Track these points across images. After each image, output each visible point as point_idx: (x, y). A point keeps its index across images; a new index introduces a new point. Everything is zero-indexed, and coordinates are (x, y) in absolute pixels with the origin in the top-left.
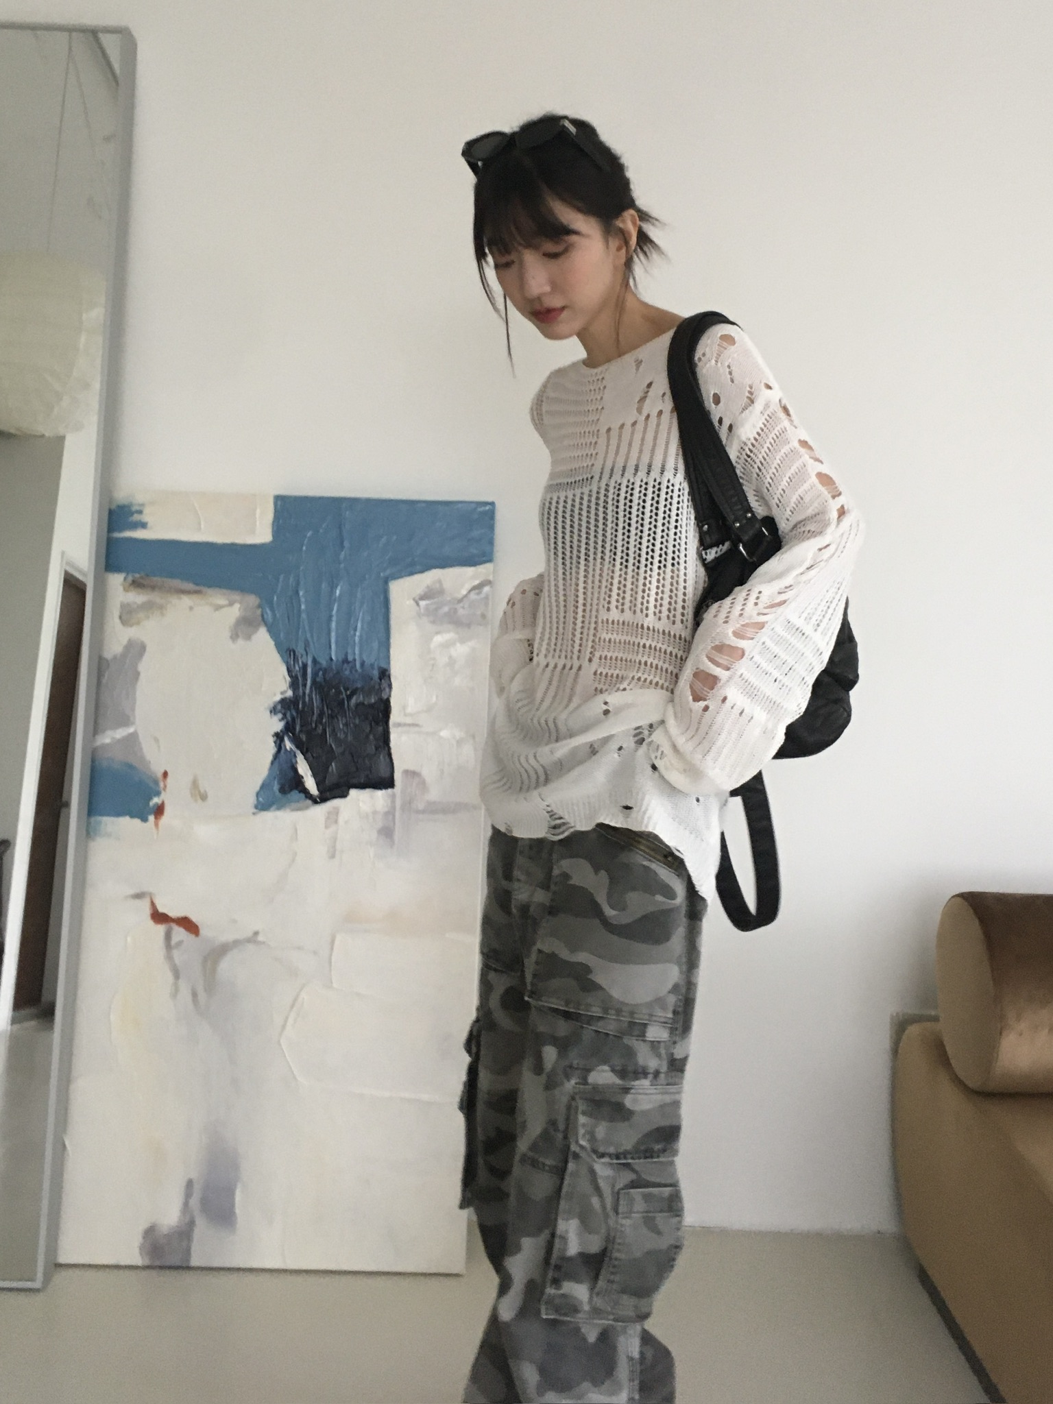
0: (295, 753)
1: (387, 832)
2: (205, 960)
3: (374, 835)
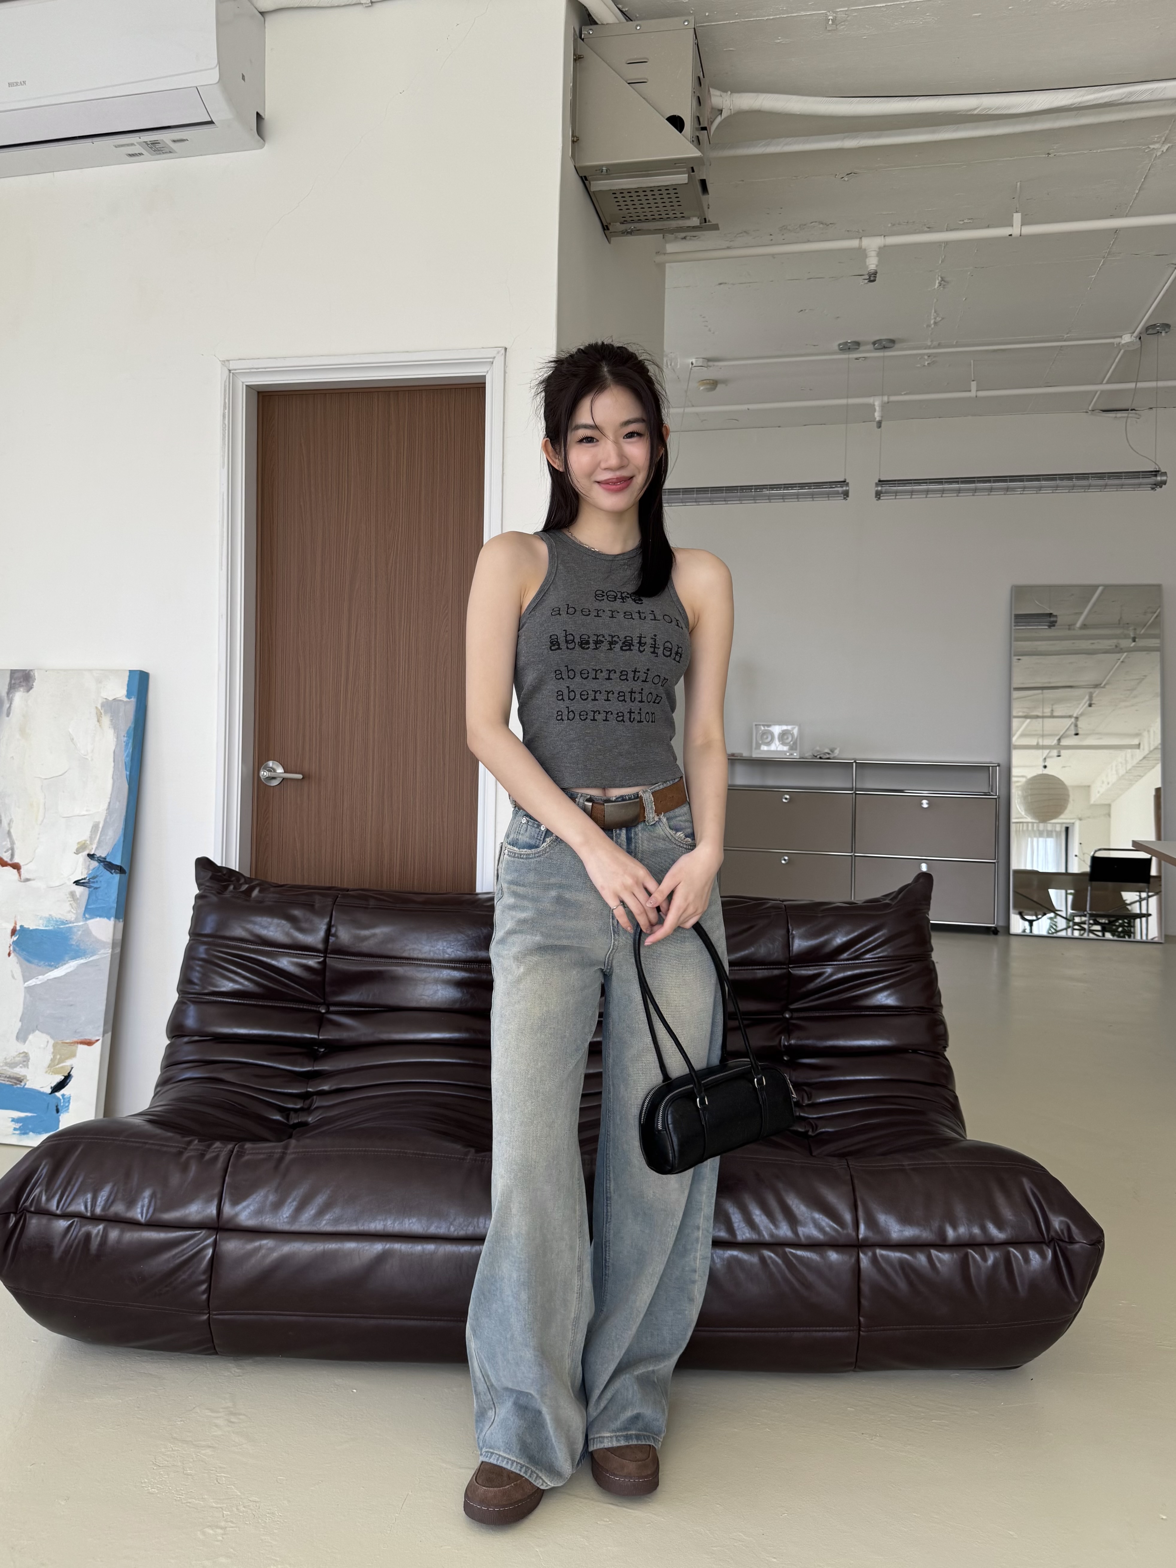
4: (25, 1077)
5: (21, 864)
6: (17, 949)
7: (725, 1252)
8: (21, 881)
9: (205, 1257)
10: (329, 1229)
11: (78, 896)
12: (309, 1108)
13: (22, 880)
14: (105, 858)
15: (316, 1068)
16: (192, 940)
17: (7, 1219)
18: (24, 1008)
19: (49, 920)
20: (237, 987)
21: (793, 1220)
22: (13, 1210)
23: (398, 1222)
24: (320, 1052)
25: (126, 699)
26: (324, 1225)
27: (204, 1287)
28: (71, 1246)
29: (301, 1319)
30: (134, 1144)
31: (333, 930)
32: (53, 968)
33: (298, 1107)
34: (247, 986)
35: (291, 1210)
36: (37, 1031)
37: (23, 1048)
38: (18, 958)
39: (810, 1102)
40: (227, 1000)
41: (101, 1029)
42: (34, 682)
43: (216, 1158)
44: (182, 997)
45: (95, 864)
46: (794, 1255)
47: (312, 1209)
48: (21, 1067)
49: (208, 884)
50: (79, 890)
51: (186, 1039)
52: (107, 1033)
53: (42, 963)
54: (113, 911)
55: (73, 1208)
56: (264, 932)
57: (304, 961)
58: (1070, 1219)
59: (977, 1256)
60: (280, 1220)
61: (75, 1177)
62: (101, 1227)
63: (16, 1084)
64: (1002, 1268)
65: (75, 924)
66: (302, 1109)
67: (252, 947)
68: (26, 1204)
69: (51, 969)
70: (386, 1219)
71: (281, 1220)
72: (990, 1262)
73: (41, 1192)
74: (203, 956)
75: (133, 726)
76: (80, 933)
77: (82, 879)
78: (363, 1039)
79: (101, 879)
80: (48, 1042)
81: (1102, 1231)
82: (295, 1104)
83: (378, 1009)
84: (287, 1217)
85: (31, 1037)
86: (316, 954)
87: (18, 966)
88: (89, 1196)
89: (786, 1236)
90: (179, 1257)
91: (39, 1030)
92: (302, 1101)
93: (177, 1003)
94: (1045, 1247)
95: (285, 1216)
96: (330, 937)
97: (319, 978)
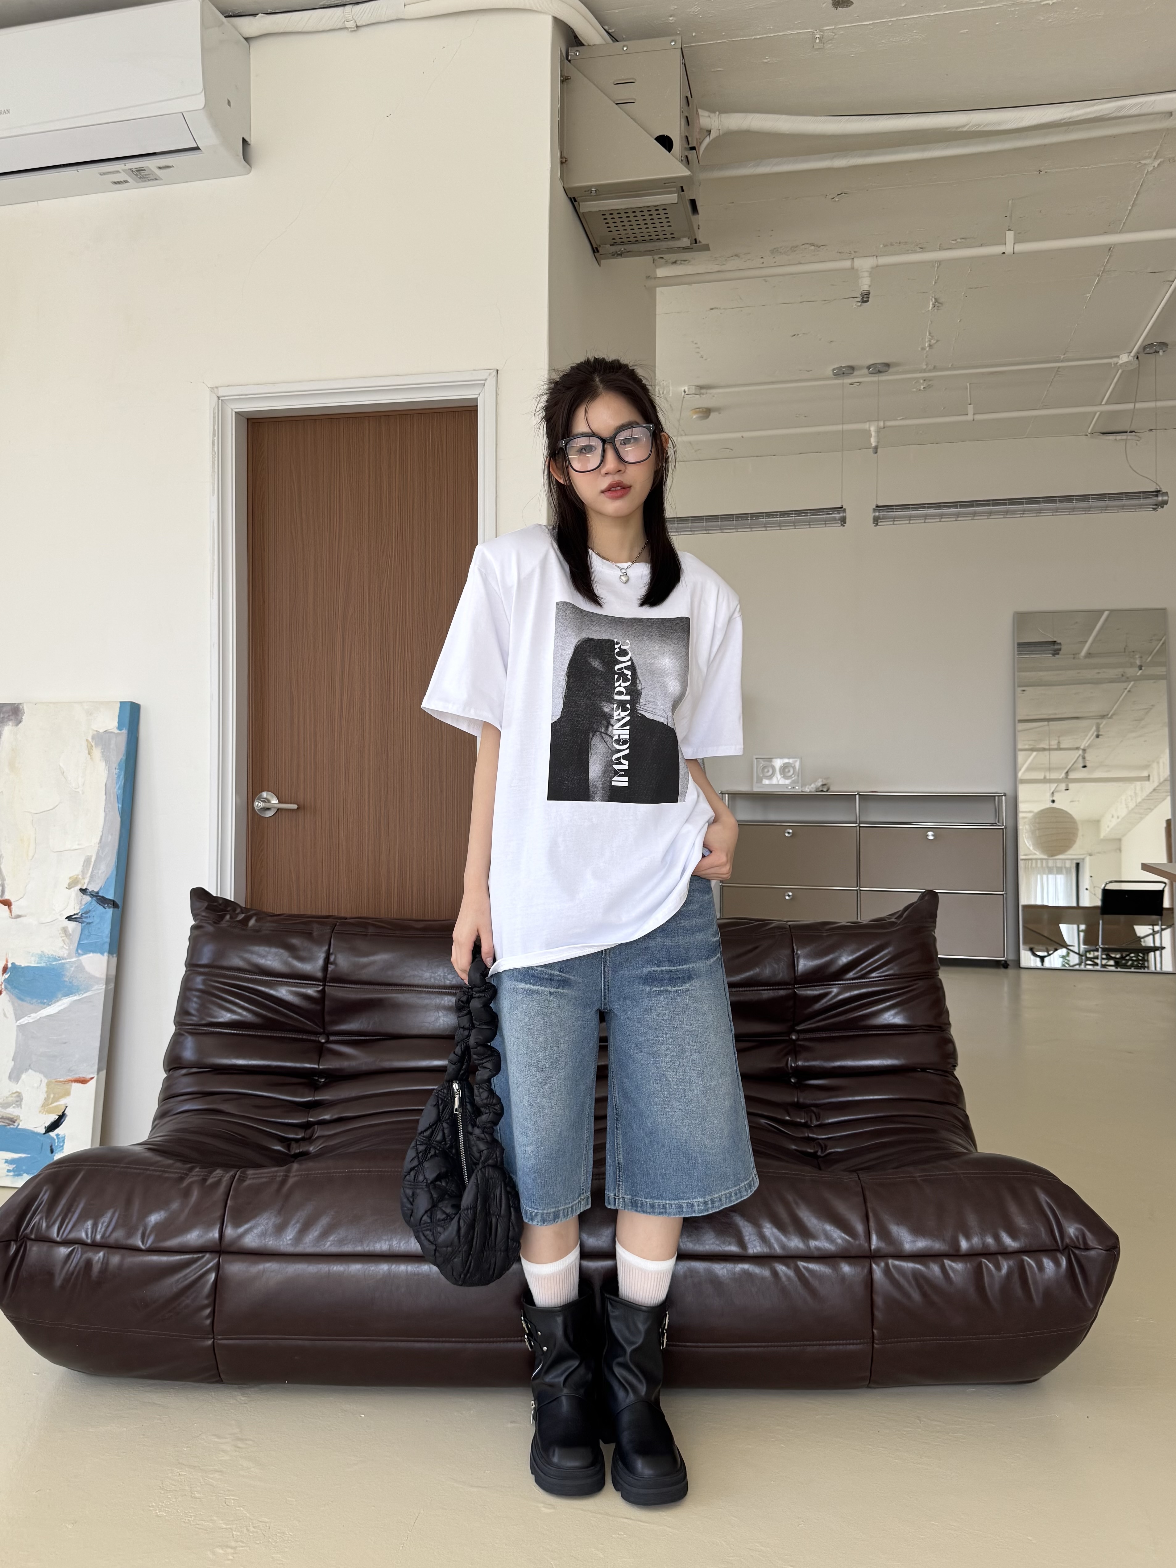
4: (18, 1117)
5: (12, 900)
6: (9, 987)
7: (736, 1266)
8: (12, 918)
9: (208, 1281)
10: (334, 1249)
11: (71, 932)
12: (310, 1138)
13: (13, 916)
14: (97, 893)
15: (316, 1098)
16: (189, 971)
17: (8, 1247)
18: (16, 1047)
19: (41, 956)
20: (235, 1017)
21: (805, 1233)
22: (14, 1238)
23: (403, 1242)
24: (321, 1082)
25: (117, 731)
26: (329, 1246)
27: (208, 1311)
28: (72, 1273)
29: (307, 1343)
30: (135, 1171)
31: (332, 958)
32: (45, 1006)
33: (300, 1137)
34: (245, 1016)
35: (294, 1232)
36: (30, 1070)
37: (16, 1087)
38: (9, 996)
39: (818, 1123)
40: (225, 1031)
41: (96, 1067)
42: (23, 715)
43: (218, 1183)
44: (179, 1029)
45: (87, 898)
46: (807, 1269)
47: (316, 1231)
48: (13, 1107)
49: (204, 914)
50: (72, 925)
51: (184, 1071)
52: (102, 1070)
53: (34, 1000)
54: (107, 947)
55: (72, 1236)
56: (262, 961)
57: (303, 990)
58: (1085, 1225)
59: (990, 1265)
60: (284, 1242)
61: (76, 1204)
62: (101, 1254)
63: (9, 1125)
64: (1016, 1277)
65: (68, 960)
66: (303, 1139)
67: (250, 976)
68: (26, 1232)
69: (44, 1006)
70: (391, 1238)
71: (286, 1242)
72: (1004, 1270)
73: (41, 1218)
74: (201, 987)
75: (124, 758)
76: (73, 969)
77: (75, 915)
78: (364, 1068)
79: (94, 913)
80: (41, 1081)
81: (1117, 1238)
82: (297, 1135)
83: (379, 1037)
84: (290, 1239)
85: (24, 1076)
86: (315, 983)
87: (10, 1004)
88: (89, 1224)
89: (798, 1248)
90: (182, 1282)
91: (31, 1069)
92: (304, 1131)
93: (175, 1035)
94: (1059, 1255)
95: (288, 1238)
96: (329, 965)
97: (318, 1008)
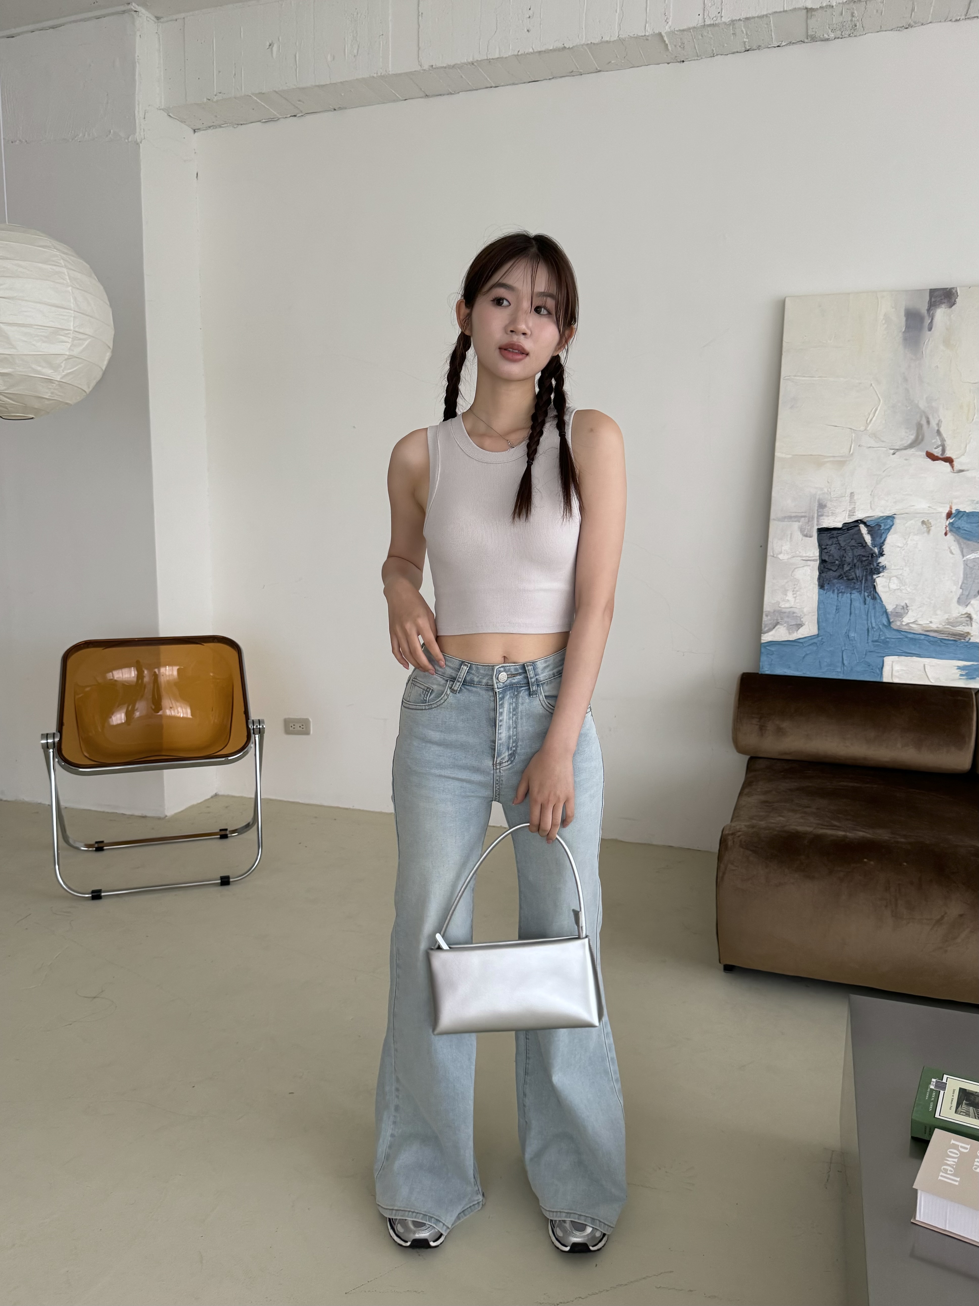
0: (872, 546)
1: (822, 506)
2: (922, 440)
3: (829, 504)
